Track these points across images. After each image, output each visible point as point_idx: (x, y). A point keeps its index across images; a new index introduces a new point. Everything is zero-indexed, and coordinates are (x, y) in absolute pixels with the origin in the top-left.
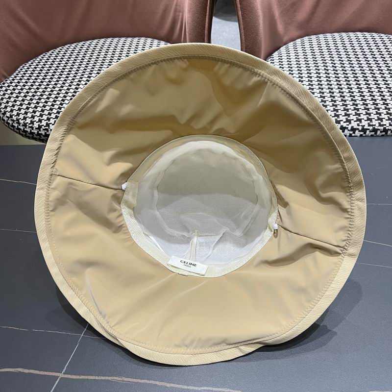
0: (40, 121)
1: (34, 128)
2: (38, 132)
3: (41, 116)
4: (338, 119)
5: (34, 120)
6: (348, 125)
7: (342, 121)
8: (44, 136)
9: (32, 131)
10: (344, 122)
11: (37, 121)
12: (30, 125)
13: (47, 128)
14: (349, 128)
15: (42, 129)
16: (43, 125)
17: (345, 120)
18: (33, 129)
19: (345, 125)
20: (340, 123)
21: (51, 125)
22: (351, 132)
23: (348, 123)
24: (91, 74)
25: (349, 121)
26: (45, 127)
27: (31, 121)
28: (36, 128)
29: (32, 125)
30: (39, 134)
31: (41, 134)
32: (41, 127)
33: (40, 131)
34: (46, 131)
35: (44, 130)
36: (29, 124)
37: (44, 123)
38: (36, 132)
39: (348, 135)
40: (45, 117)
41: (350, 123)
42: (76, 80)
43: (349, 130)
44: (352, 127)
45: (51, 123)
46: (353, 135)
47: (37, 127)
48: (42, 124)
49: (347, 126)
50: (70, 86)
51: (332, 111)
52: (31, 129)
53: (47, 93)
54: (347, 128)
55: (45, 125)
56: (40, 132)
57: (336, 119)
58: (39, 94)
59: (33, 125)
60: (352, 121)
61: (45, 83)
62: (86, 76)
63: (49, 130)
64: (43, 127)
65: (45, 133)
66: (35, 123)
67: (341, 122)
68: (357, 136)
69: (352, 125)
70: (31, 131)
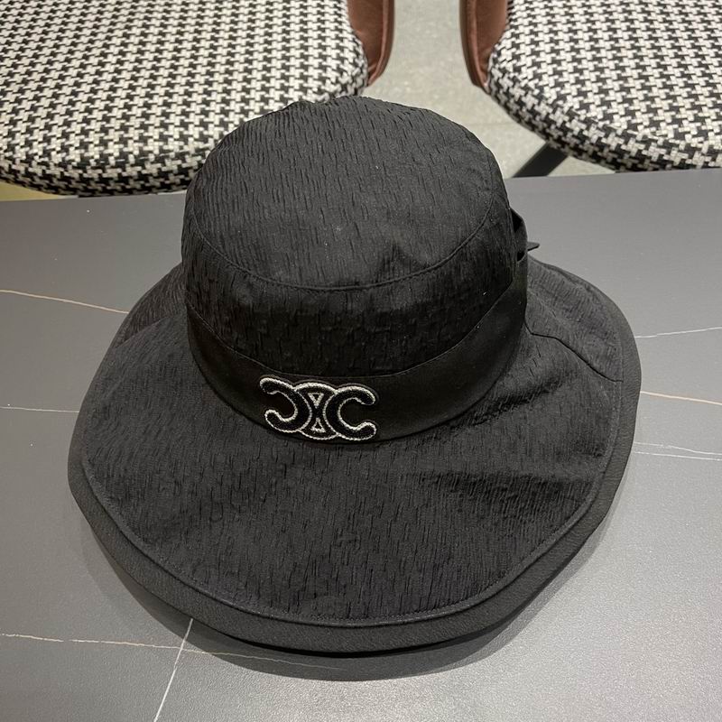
0: (29, 143)
1: (18, 161)
2: (26, 169)
3: (30, 131)
4: (680, 130)
5: (14, 142)
6: (701, 142)
7: (689, 133)
8: (40, 178)
9: (14, 167)
10: (694, 136)
11: (22, 144)
12: (7, 154)
13: (46, 159)
14: (705, 150)
15: (34, 163)
16: (36, 154)
17: (695, 132)
18: (14, 163)
19: (695, 142)
20: (683, 139)
21: (53, 153)
22: (708, 159)
23: (701, 139)
24: (129, 28)
25: (703, 134)
26: (40, 157)
27: (9, 145)
28: (21, 161)
29: (11, 153)
30: (28, 174)
31: (35, 174)
32: (33, 159)
33: (31, 166)
34: (44, 167)
35: (39, 164)
36: (5, 151)
37: (38, 149)
38: (22, 168)
39: (701, 164)
40: (38, 135)
41: (706, 138)
42: (99, 44)
43: (703, 155)
44: (711, 147)
45: (54, 150)
46: (712, 164)
47: (24, 158)
48: (35, 151)
49: (700, 145)
50: (86, 57)
51: (666, 111)
52: (10, 162)
53: (36, 76)
54: (700, 149)
55: (41, 153)
56: (30, 170)
57: (675, 130)
58: (18, 78)
59: (14, 153)
60: (710, 134)
61: (29, 53)
62: (120, 33)
63: (51, 164)
64: (36, 158)
65: (44, 171)
66: (17, 148)
67: (688, 136)
68: (719, 167)
69: (711, 142)
70: (10, 166)
